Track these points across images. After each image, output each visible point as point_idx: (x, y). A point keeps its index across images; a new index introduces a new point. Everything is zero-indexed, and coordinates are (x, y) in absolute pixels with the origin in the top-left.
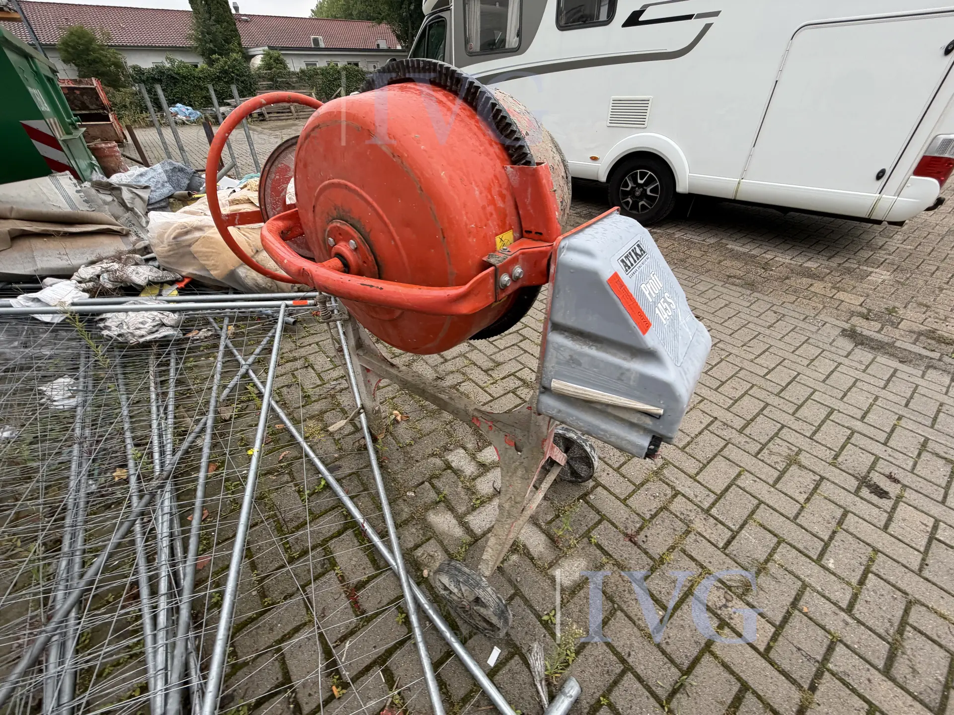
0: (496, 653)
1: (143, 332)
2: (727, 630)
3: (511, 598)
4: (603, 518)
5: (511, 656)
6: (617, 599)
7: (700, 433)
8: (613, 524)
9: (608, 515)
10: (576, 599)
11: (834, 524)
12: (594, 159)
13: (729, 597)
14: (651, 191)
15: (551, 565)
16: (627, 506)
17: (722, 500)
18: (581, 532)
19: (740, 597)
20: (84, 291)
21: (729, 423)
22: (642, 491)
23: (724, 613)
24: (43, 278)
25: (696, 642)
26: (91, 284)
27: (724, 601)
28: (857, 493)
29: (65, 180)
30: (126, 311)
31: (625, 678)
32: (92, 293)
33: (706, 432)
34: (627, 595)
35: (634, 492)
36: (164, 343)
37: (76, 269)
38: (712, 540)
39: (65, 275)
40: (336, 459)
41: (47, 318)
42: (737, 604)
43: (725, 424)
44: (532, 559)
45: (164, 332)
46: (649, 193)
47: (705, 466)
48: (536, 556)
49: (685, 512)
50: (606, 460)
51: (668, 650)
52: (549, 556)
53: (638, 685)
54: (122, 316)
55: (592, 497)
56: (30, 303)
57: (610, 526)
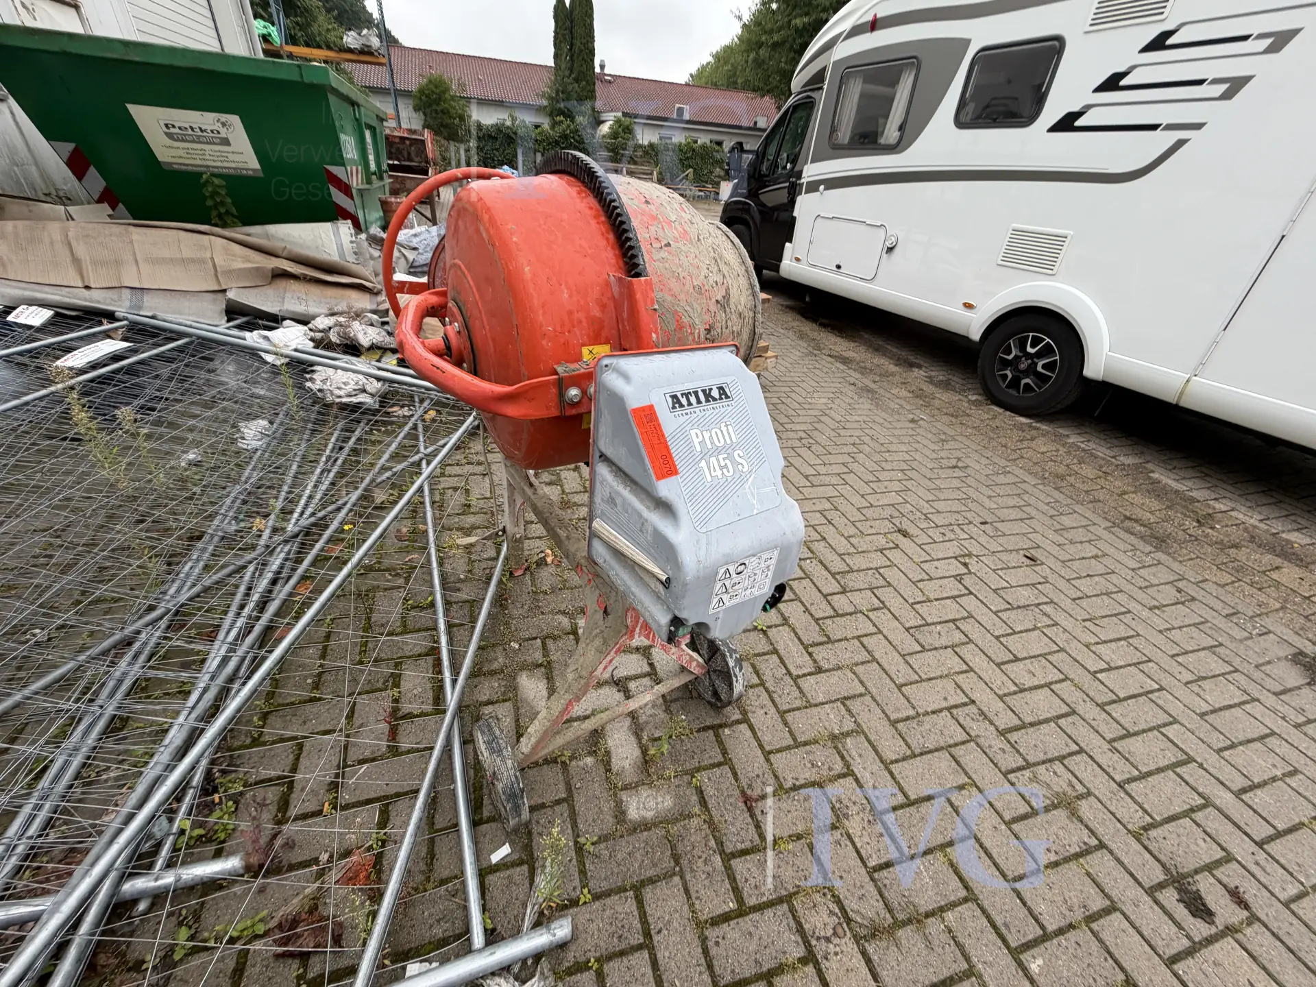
0: (505, 850)
1: (341, 393)
2: (810, 969)
3: (558, 802)
4: (727, 761)
5: (521, 863)
6: (684, 862)
7: (933, 712)
8: (735, 775)
9: (735, 761)
10: (631, 838)
11: (1079, 915)
12: (968, 306)
13: (840, 931)
14: (1044, 367)
15: (626, 788)
16: (768, 760)
17: (913, 809)
18: (688, 766)
19: (857, 938)
20: (312, 340)
21: (991, 715)
22: (800, 752)
23: (819, 948)
24: (284, 319)
25: (756, 961)
26: (319, 335)
27: (830, 932)
28: (1151, 891)
29: (345, 227)
30: (336, 368)
31: (637, 955)
32: (318, 343)
33: (945, 713)
34: (700, 863)
35: (788, 748)
36: (356, 407)
37: (314, 317)
38: (863, 852)
39: (303, 321)
40: (460, 581)
41: (269, 358)
42: (847, 944)
43: (982, 713)
44: (609, 770)
45: (362, 398)
46: (1039, 369)
47: (914, 756)
48: (615, 770)
49: (845, 802)
50: (775, 696)
51: (713, 951)
52: (630, 776)
53: (649, 971)
54: (331, 371)
55: (727, 731)
56: (261, 340)
57: (730, 775)
